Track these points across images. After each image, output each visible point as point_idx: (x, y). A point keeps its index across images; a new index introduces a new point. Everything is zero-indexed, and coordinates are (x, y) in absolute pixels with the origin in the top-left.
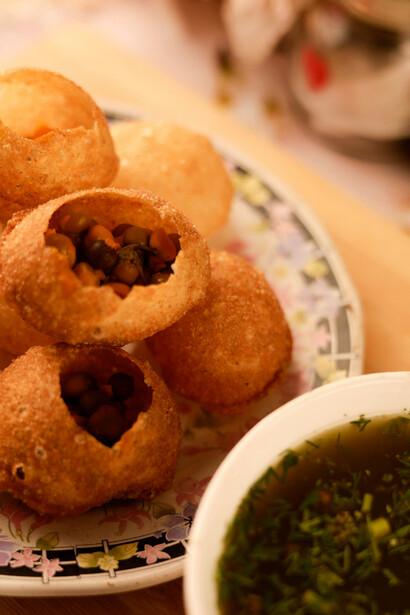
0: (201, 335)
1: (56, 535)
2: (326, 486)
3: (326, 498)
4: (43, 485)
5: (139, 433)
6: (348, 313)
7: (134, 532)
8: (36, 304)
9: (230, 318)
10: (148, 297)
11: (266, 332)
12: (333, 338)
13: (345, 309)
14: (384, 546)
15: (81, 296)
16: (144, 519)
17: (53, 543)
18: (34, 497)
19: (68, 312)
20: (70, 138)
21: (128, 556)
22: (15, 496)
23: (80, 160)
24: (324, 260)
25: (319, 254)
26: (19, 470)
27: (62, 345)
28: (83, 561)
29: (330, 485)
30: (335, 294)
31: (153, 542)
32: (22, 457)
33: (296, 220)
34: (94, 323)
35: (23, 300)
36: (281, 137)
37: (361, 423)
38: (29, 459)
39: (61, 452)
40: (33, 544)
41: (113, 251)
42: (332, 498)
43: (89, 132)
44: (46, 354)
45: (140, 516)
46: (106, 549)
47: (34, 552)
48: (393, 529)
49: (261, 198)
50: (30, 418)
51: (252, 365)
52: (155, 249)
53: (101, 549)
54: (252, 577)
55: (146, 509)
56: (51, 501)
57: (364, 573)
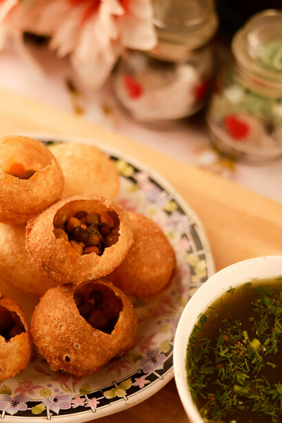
0: (133, 261)
1: (87, 385)
2: (224, 332)
3: (227, 338)
4: (80, 362)
5: (122, 323)
6: (196, 228)
7: (126, 373)
8: (57, 270)
9: (147, 250)
10: (112, 252)
11: (165, 252)
12: (192, 243)
13: (193, 227)
14: (261, 353)
15: (80, 260)
16: (129, 365)
17: (88, 389)
18: (75, 369)
19: (75, 270)
20: (45, 173)
21: (129, 387)
22: (65, 371)
23: (52, 183)
24: (173, 200)
25: (170, 198)
26: (67, 357)
27: (68, 285)
28: (108, 395)
29: (227, 331)
30: (185, 218)
31: (138, 376)
32: (67, 351)
33: (152, 181)
34: (88, 272)
35: (49, 269)
36: (117, 128)
37: (231, 291)
38: (71, 351)
39: (87, 343)
40: (78, 393)
41: (86, 231)
42: (230, 337)
43: (52, 166)
44: (63, 293)
45: (125, 364)
46: (116, 386)
47: (81, 397)
48: (262, 343)
49: (129, 172)
50: (67, 329)
51: (162, 271)
52: (105, 224)
53: (114, 387)
54: (204, 384)
55: (127, 359)
56: (85, 368)
57: (258, 369)
